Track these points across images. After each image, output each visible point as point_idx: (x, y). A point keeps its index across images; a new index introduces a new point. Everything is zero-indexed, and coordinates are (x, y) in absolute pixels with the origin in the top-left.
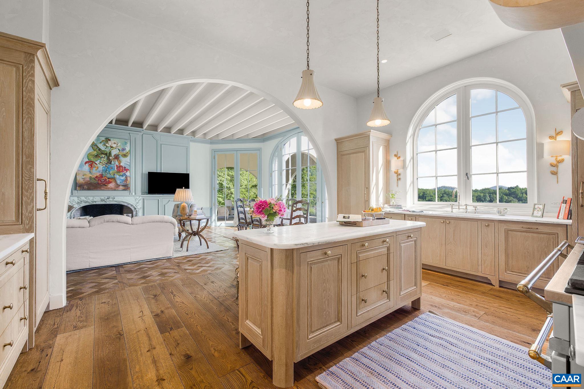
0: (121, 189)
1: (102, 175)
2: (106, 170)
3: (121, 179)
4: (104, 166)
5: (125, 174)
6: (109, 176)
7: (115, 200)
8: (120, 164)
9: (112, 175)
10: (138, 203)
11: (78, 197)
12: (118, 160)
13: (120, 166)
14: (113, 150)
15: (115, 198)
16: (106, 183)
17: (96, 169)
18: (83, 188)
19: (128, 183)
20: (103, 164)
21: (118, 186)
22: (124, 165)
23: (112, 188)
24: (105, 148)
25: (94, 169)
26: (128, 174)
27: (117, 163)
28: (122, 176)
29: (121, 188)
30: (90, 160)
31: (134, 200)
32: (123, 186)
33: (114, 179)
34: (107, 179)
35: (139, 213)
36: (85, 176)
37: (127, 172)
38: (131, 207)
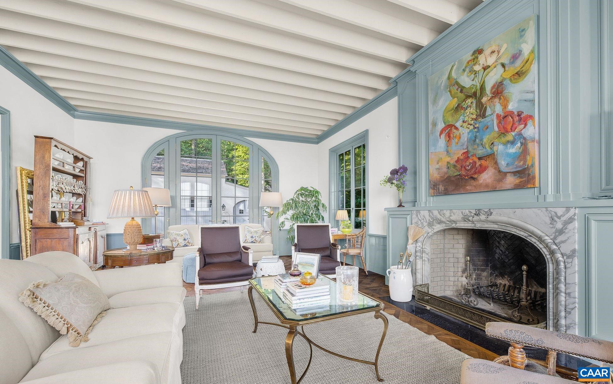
0: (509, 187)
1: (467, 152)
2: (476, 137)
3: (509, 155)
4: (471, 127)
5: (520, 134)
6: (480, 152)
7: (491, 218)
8: (505, 106)
9: (487, 146)
10: (561, 232)
11: (429, 211)
12: (500, 99)
13: (508, 115)
14: (490, 74)
15: (491, 213)
16: (475, 173)
17: (456, 140)
18: (437, 191)
19: (529, 163)
20: (469, 124)
21: (502, 175)
22: (516, 105)
23: (487, 186)
24: (473, 80)
25: (454, 141)
26: (530, 131)
27: (498, 109)
28: (513, 143)
29: (511, 180)
30: (447, 124)
31: (548, 220)
32: (515, 173)
33: (491, 156)
34: (477, 160)
35: (569, 271)
36: (440, 164)
37: (526, 125)
38: (540, 246)
